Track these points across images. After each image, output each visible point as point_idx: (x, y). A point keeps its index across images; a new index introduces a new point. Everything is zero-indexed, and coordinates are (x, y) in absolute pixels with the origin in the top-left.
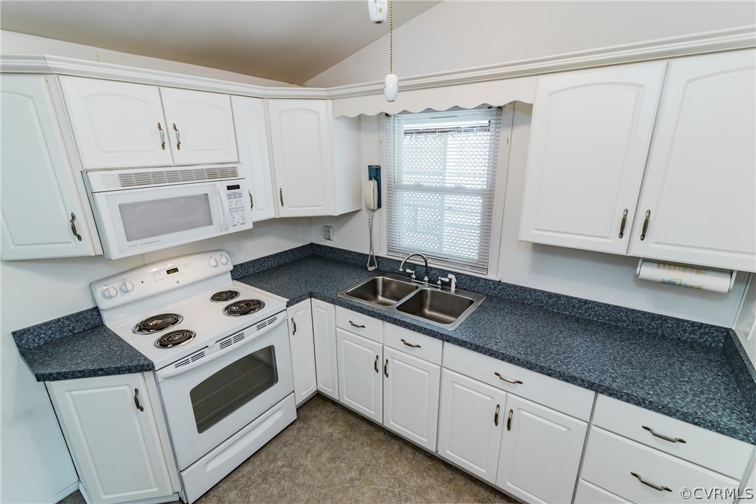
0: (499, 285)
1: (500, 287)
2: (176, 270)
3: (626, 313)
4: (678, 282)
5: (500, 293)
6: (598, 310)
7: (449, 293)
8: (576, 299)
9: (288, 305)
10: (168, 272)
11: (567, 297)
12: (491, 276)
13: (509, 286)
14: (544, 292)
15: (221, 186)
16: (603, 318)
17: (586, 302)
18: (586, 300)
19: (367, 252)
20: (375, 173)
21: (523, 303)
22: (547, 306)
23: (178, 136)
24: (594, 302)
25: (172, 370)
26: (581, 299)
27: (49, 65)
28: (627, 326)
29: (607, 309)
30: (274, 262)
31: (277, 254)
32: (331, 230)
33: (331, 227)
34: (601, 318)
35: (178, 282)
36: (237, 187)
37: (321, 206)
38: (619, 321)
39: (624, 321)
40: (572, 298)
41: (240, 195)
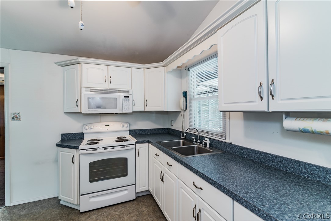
0: (230, 145)
1: (230, 147)
2: (109, 125)
3: (305, 166)
4: (310, 129)
5: (231, 150)
6: (285, 163)
7: (205, 148)
8: (270, 154)
9: (137, 143)
10: (106, 125)
11: (265, 153)
12: (227, 140)
13: (235, 146)
14: (252, 150)
15: (122, 96)
16: (290, 169)
17: (276, 157)
18: (276, 156)
19: (181, 130)
20: (185, 94)
21: (242, 157)
22: (254, 159)
23: (111, 80)
24: (281, 157)
25: (85, 151)
26: (273, 155)
27: (79, 60)
28: (308, 177)
29: (291, 163)
30: (149, 132)
31: (150, 129)
32: (173, 121)
33: (173, 120)
34: (288, 170)
35: (108, 129)
36: (128, 97)
37: (160, 107)
38: (301, 173)
39: (305, 173)
40: (268, 154)
41: (129, 100)
